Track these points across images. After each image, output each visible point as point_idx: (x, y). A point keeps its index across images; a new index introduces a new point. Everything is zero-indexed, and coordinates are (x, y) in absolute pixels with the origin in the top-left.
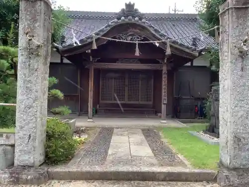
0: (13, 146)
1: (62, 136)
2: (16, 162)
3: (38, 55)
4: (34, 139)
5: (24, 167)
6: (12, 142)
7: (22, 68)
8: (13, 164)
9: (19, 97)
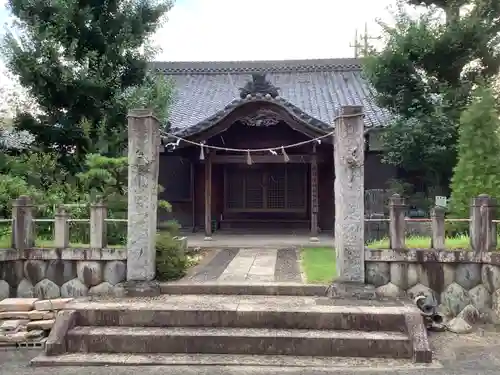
0: (125, 261)
1: (173, 252)
2: (129, 277)
3: (147, 172)
4: (145, 255)
5: (136, 281)
6: (124, 257)
7: (132, 184)
8: (126, 279)
9: (130, 214)
